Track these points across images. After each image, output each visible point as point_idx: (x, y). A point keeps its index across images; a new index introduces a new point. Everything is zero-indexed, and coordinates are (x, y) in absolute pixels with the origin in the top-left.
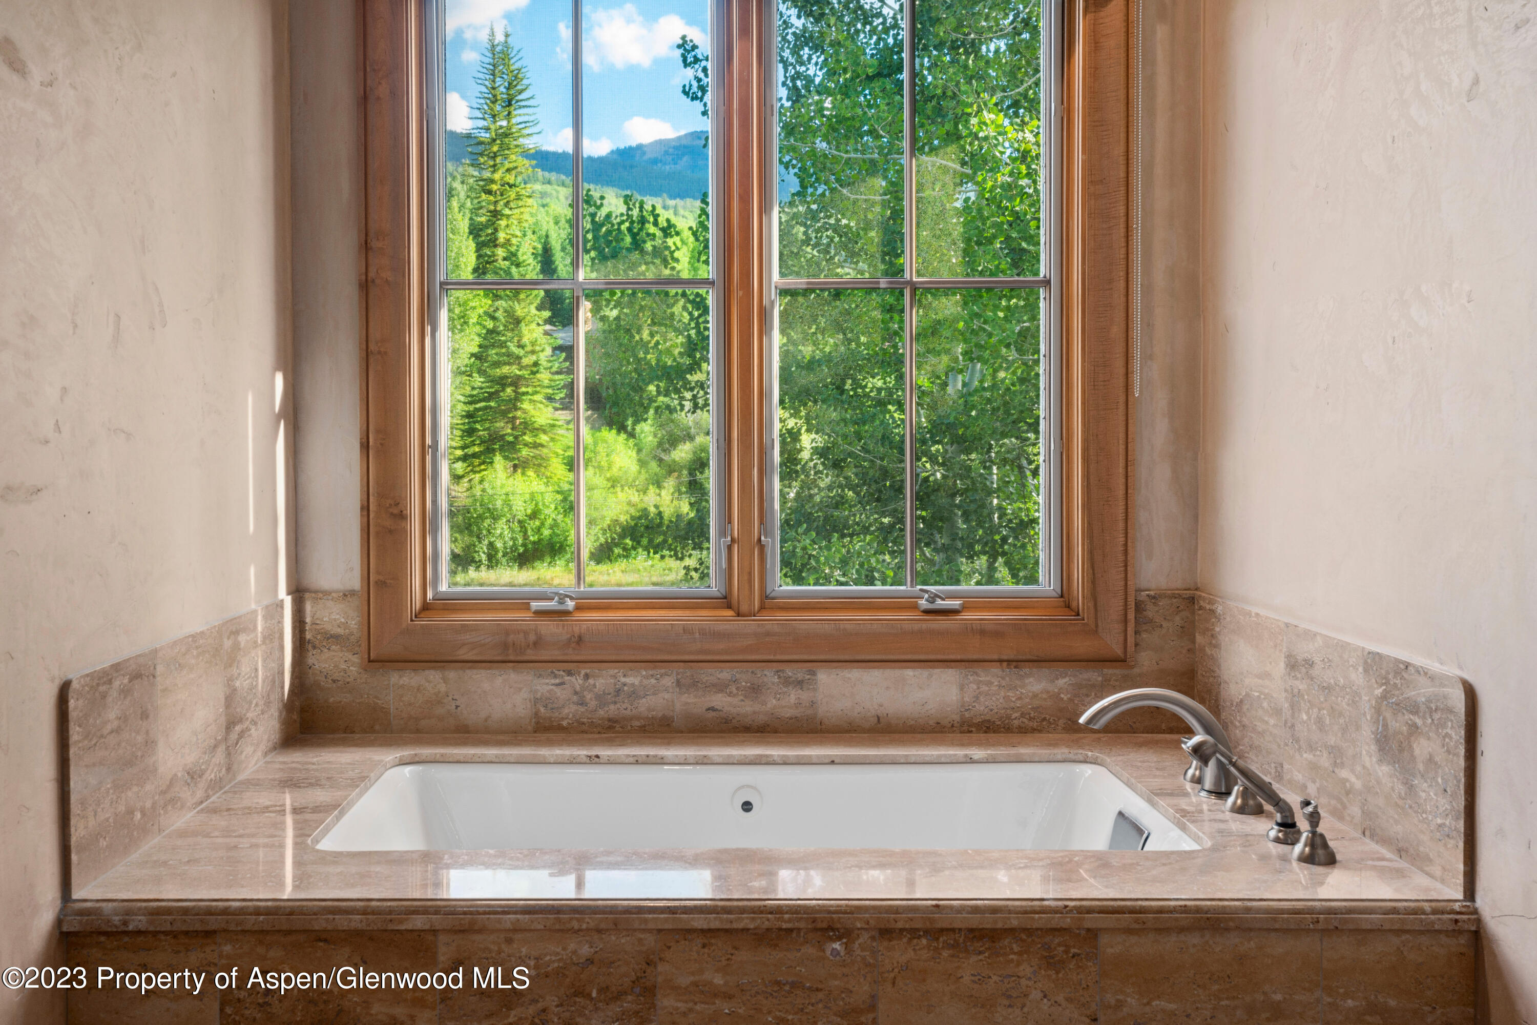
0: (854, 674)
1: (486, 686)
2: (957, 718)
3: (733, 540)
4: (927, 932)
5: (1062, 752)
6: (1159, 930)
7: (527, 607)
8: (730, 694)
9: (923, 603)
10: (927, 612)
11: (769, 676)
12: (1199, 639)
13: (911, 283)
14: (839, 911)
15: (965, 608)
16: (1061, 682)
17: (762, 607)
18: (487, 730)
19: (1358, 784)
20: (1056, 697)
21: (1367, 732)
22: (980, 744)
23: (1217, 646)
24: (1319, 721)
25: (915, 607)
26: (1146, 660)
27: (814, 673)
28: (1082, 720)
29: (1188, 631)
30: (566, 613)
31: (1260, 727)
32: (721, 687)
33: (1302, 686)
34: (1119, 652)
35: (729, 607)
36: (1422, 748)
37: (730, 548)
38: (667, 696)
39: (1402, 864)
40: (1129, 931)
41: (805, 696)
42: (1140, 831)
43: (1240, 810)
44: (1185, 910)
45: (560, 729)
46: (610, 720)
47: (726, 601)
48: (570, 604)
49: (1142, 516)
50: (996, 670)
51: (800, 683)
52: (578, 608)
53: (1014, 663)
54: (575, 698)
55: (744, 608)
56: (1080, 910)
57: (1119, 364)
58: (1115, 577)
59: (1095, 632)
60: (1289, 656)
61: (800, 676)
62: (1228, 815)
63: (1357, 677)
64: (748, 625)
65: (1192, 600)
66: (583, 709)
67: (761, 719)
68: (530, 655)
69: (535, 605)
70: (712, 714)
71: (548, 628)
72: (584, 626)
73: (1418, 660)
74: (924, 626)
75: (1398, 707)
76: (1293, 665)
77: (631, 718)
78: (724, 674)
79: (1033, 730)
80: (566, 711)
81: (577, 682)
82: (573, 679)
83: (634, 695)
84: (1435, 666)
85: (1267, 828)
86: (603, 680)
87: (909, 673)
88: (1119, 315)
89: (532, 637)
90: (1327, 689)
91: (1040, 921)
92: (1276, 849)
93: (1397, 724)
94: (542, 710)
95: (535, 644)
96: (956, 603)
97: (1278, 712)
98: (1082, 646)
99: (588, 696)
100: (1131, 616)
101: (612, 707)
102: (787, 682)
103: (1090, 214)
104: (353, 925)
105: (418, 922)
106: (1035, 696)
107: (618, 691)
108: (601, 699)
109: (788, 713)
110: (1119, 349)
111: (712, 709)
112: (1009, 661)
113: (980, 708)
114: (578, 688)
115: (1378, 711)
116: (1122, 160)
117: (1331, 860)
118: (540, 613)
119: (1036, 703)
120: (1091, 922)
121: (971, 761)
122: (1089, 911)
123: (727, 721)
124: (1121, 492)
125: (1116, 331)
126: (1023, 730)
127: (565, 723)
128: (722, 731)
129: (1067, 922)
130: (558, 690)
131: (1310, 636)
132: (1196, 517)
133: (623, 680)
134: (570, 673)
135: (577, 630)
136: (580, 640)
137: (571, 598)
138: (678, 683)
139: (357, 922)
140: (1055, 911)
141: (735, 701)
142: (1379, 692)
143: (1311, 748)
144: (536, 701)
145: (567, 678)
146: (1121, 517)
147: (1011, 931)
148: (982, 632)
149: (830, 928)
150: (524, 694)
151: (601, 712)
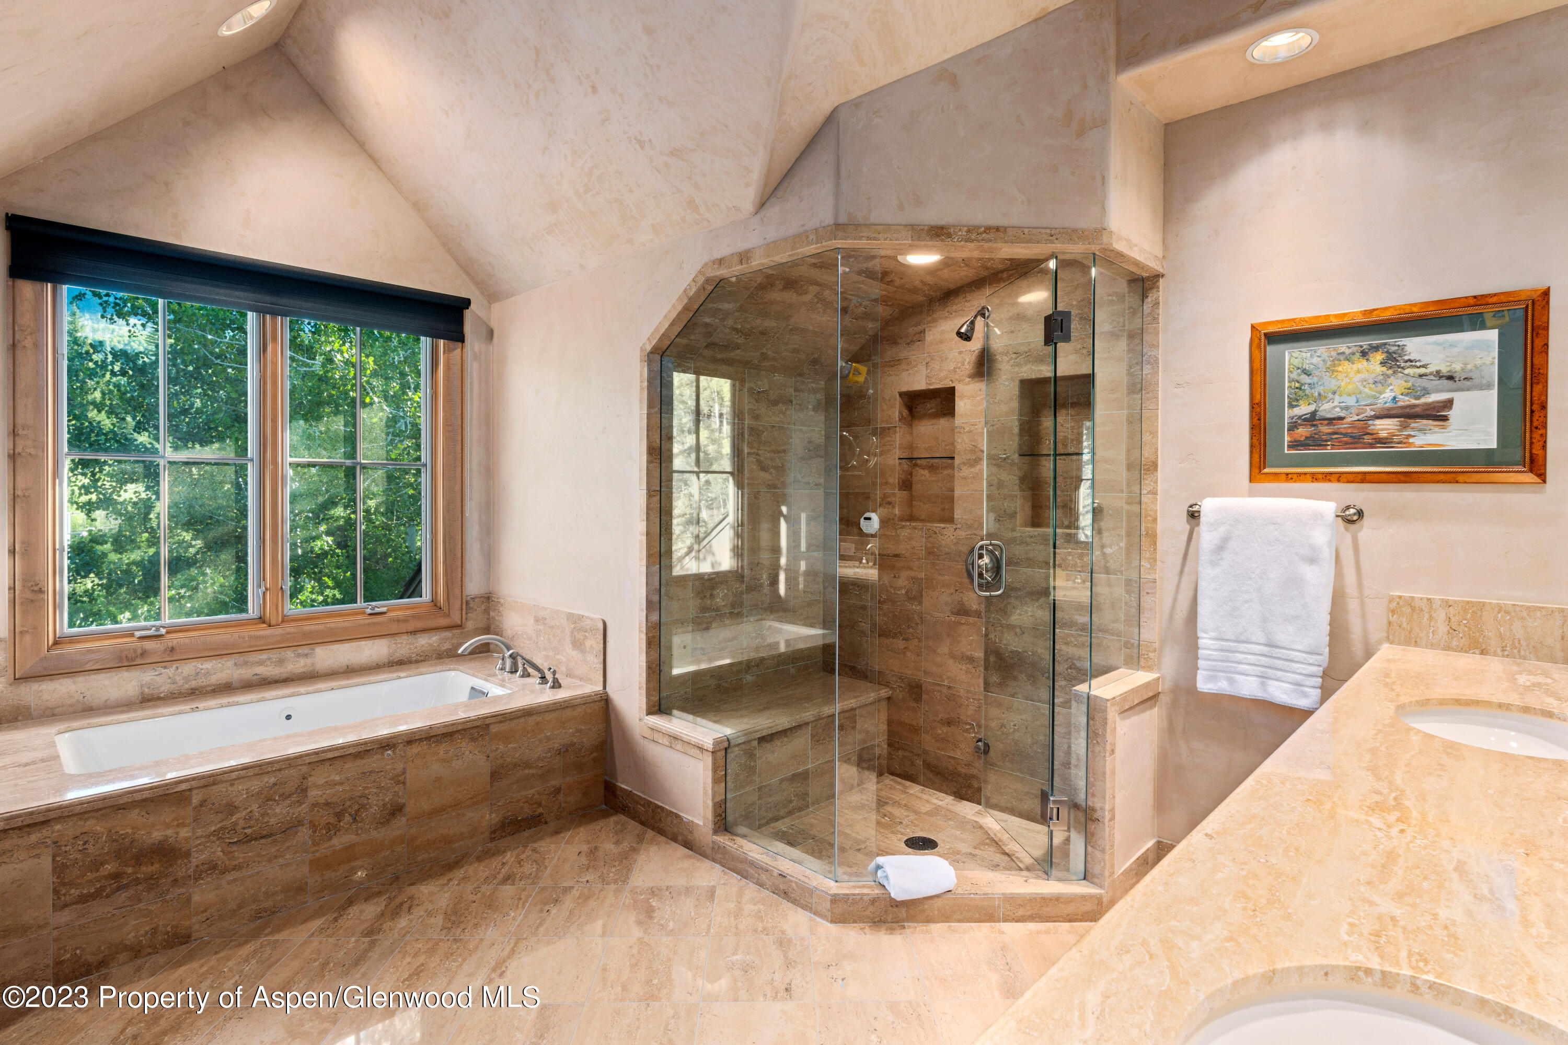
0: (336, 647)
1: (107, 682)
2: (387, 661)
3: (266, 589)
4: (426, 738)
5: (439, 668)
6: (510, 720)
7: (132, 635)
8: (267, 666)
9: (369, 611)
10: (370, 614)
11: (289, 654)
12: (492, 614)
13: (361, 464)
14: (391, 738)
15: (388, 611)
16: (434, 639)
17: (283, 621)
18: (106, 707)
19: (564, 659)
20: (431, 645)
21: (568, 640)
22: (401, 671)
23: (501, 616)
24: (549, 640)
25: (364, 613)
26: (470, 625)
27: (313, 649)
28: (460, 652)
29: (487, 611)
30: (161, 636)
31: (522, 645)
32: (261, 663)
33: (541, 627)
34: (459, 622)
35: (264, 622)
36: (589, 643)
37: (264, 593)
38: (229, 672)
39: (582, 683)
40: (500, 722)
41: (309, 661)
42: (483, 693)
43: (522, 676)
44: (519, 710)
45: (159, 698)
46: (192, 689)
47: (261, 620)
48: (163, 631)
49: (468, 565)
50: (405, 637)
51: (306, 655)
52: (168, 632)
53: (414, 632)
54: (169, 681)
55: (273, 622)
56: (483, 718)
57: (459, 501)
58: (457, 591)
59: (449, 615)
60: (535, 617)
61: (306, 652)
62: (518, 679)
63: (564, 622)
64: (277, 631)
65: (488, 598)
66: (174, 686)
67: (284, 676)
68: (139, 661)
69: (138, 634)
70: (256, 677)
71: (149, 645)
72: (175, 641)
73: (587, 614)
74: (370, 621)
75: (579, 630)
76: (537, 620)
77: (206, 687)
78: (264, 656)
79: (422, 661)
80: (163, 688)
81: (170, 671)
82: (168, 671)
83: (208, 673)
84: (592, 616)
85: (535, 680)
86: (187, 669)
87: (363, 643)
88: (459, 481)
89: (139, 651)
90: (552, 627)
91: (470, 725)
92: (538, 687)
93: (579, 636)
94: (146, 690)
95: (142, 655)
96: (384, 609)
97: (530, 638)
98: (443, 622)
99: (178, 678)
100: (464, 607)
101: (194, 682)
102: (299, 656)
103: (446, 439)
104: (144, 797)
105: (184, 787)
106: (423, 646)
107: (197, 674)
108: (187, 679)
109: (300, 670)
110: (459, 496)
111: (256, 675)
112: (411, 632)
113: (397, 655)
114: (171, 675)
115: (572, 633)
116: (460, 417)
117: (560, 686)
118: (141, 638)
119: (423, 649)
120: (487, 721)
121: (400, 678)
122: (487, 717)
123: (264, 679)
124: (460, 556)
125: (458, 488)
126: (417, 662)
127: (162, 695)
128: (262, 685)
129: (479, 723)
130: (157, 678)
131: (545, 609)
132: (490, 564)
133: (201, 667)
134: (165, 668)
135: (170, 645)
136: (172, 649)
137: (164, 627)
138: (236, 664)
139: (146, 794)
140: (475, 720)
141: (270, 669)
142: (572, 626)
143: (545, 650)
144: (142, 686)
145: (163, 671)
146: (460, 566)
147: (458, 731)
148: (398, 621)
149: (388, 745)
150: (134, 683)
151: (187, 686)
